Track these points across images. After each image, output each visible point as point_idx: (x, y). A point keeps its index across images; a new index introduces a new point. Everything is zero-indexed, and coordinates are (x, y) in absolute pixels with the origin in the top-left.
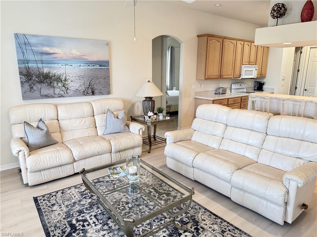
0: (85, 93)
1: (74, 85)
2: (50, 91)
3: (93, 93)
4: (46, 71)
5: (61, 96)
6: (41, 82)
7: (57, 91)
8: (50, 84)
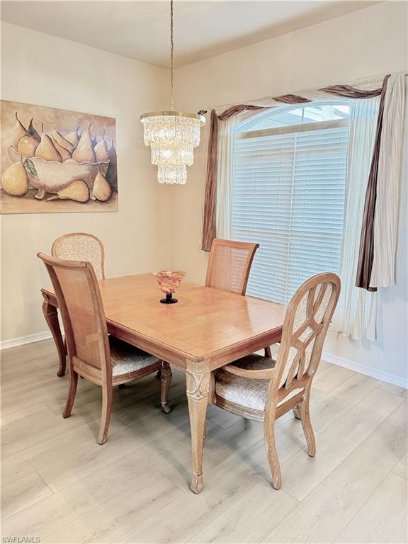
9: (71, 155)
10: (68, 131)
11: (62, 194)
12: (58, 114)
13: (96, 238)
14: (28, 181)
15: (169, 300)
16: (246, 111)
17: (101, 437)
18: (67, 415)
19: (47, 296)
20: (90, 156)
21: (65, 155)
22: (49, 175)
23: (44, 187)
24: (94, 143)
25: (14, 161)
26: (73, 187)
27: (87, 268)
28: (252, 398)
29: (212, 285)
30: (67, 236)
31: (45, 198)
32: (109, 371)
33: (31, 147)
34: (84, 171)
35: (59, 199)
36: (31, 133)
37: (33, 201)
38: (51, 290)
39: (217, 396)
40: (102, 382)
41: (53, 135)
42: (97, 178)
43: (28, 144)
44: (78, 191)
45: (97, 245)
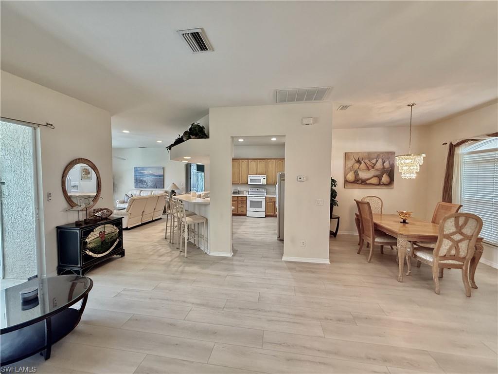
0: (153, 188)
1: (150, 184)
2: (141, 186)
3: (156, 188)
4: (141, 179)
5: (145, 188)
6: (140, 182)
7: (144, 186)
8: (142, 184)
9: (373, 168)
10: (373, 159)
11: (368, 182)
12: (369, 154)
13: (380, 199)
14: (355, 177)
15: (404, 222)
16: (470, 142)
17: (369, 260)
18: (359, 253)
19: (357, 215)
20: (381, 167)
21: (370, 168)
22: (363, 175)
23: (361, 179)
24: (384, 162)
25: (351, 171)
26: (373, 179)
27: (368, 203)
28: (427, 256)
29: (436, 222)
30: (368, 197)
31: (361, 183)
32: (374, 239)
33: (358, 166)
34: (378, 173)
35: (366, 184)
36: (359, 162)
37: (356, 184)
38: (358, 213)
39: (415, 255)
40: (371, 242)
41: (367, 161)
42: (384, 175)
43: (357, 165)
44: (375, 181)
45: (379, 201)
